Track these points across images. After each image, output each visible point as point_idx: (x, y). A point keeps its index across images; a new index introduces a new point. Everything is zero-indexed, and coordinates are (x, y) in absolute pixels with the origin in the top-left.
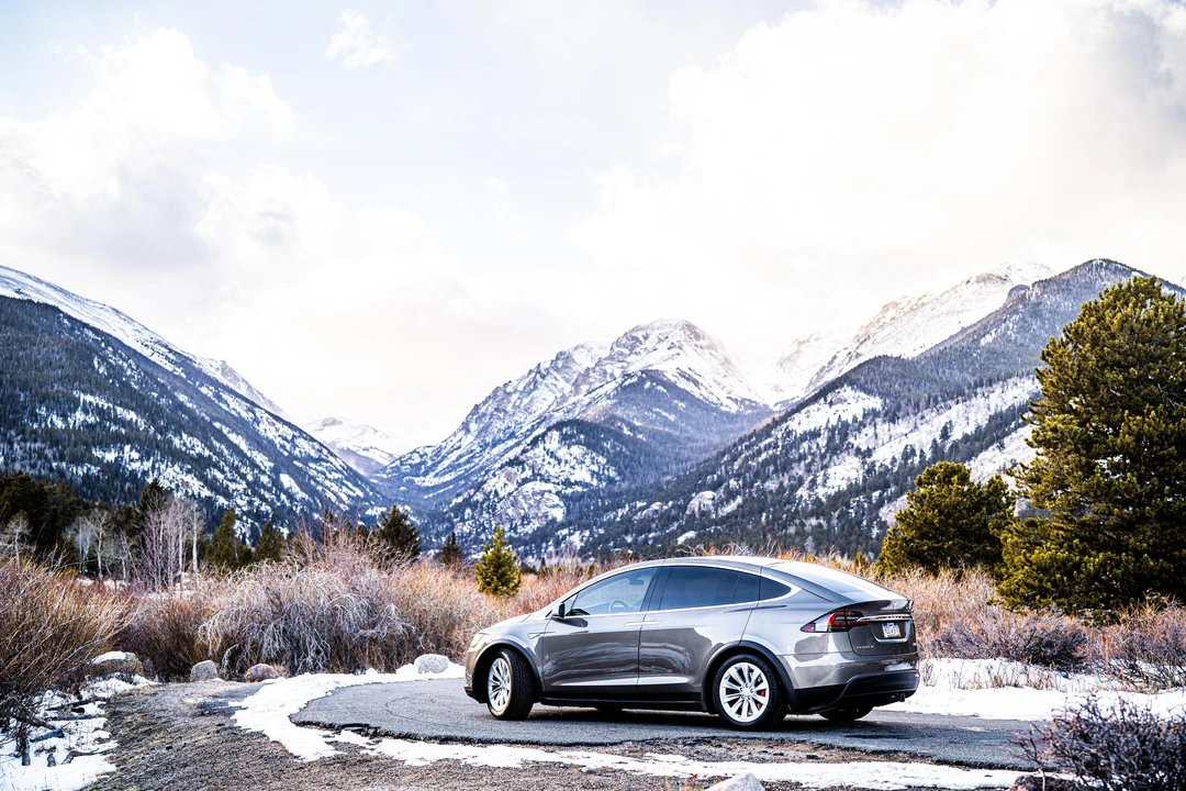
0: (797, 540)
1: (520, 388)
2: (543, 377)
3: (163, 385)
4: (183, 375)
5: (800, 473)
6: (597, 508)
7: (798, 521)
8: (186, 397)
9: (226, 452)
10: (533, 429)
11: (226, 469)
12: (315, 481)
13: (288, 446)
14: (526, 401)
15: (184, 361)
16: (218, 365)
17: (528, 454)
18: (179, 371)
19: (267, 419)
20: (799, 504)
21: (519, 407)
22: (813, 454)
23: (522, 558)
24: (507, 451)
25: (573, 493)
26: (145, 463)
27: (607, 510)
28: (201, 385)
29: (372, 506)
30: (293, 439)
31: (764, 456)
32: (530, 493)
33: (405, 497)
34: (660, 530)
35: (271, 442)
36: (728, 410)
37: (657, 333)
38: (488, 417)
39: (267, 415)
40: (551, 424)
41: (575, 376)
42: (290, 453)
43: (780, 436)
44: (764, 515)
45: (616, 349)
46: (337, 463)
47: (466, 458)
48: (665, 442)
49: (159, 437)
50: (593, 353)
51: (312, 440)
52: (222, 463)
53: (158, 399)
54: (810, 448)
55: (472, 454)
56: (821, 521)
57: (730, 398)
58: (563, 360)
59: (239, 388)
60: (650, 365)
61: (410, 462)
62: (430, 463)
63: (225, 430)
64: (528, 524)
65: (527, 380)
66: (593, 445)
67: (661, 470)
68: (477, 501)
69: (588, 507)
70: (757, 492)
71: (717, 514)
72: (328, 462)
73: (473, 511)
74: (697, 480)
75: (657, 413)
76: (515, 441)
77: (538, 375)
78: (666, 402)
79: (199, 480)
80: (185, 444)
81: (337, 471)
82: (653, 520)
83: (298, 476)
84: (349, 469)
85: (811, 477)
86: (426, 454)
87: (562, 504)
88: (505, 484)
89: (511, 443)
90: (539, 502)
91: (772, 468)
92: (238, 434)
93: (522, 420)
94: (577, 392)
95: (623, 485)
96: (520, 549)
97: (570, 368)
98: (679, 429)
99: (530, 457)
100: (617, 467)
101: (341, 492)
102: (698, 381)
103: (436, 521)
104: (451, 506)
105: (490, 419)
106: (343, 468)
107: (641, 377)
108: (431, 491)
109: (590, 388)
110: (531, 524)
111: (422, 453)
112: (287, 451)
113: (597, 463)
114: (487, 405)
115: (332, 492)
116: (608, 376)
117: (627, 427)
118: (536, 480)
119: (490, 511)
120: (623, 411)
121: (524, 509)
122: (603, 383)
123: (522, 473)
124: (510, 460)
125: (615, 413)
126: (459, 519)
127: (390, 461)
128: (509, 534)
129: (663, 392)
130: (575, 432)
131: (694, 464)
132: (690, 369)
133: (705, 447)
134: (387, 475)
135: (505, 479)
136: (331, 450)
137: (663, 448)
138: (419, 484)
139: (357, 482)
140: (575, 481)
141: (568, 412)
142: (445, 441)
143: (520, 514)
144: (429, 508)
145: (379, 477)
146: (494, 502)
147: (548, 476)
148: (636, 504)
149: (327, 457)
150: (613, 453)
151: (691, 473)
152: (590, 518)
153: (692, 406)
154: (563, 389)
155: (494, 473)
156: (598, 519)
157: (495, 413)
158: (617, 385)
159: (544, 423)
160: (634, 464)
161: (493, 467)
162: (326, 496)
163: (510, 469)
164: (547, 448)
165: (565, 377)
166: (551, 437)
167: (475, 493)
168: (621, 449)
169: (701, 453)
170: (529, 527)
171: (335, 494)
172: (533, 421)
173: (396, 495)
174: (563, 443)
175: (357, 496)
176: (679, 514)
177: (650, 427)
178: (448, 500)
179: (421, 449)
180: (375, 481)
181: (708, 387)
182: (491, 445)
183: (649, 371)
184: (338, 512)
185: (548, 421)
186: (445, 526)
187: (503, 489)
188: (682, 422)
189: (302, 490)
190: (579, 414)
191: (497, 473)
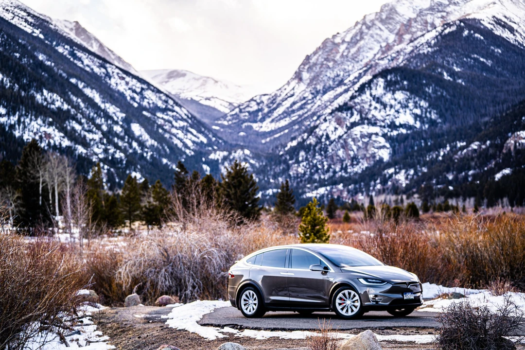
1: (348, 39)
2: (369, 28)
3: (24, 46)
4: (41, 36)
6: (420, 148)
8: (45, 57)
9: (82, 105)
10: (360, 76)
11: (83, 121)
12: (163, 129)
13: (137, 98)
14: (353, 50)
15: (41, 23)
16: (73, 26)
17: (356, 100)
18: (37, 32)
19: (118, 74)
21: (347, 56)
23: (352, 196)
24: (336, 97)
25: (398, 135)
26: (12, 118)
27: (429, 150)
28: (58, 45)
29: (215, 151)
30: (141, 91)
32: (358, 136)
33: (244, 142)
34: (479, 168)
35: (122, 95)
38: (318, 67)
39: (117, 71)
40: (377, 71)
41: (398, 27)
42: (139, 104)
46: (183, 112)
47: (299, 104)
48: (483, 86)
49: (23, 94)
50: (415, 4)
51: (159, 91)
52: (79, 116)
53: (20, 59)
58: (387, 16)
59: (92, 46)
60: (469, 15)
61: (248, 109)
62: (266, 110)
63: (81, 85)
64: (357, 164)
65: (354, 32)
66: (415, 91)
67: (480, 111)
68: (310, 144)
69: (413, 148)
72: (173, 111)
73: (307, 153)
74: (513, 121)
75: (476, 60)
76: (344, 88)
77: (365, 27)
78: (483, 48)
79: (60, 131)
80: (46, 99)
81: (182, 119)
82: (472, 159)
83: (149, 125)
84: (193, 117)
86: (262, 102)
87: (388, 145)
88: (336, 129)
89: (340, 90)
90: (367, 144)
92: (92, 88)
93: (350, 68)
94: (401, 41)
95: (444, 126)
96: (350, 187)
97: (393, 19)
98: (496, 73)
99: (358, 103)
100: (439, 110)
101: (187, 138)
102: (513, 28)
103: (273, 163)
104: (286, 149)
105: (320, 68)
106: (188, 116)
107: (460, 25)
108: (268, 135)
109: (412, 37)
110: (360, 164)
111: (258, 101)
112: (137, 102)
113: (420, 107)
114: (317, 55)
115: (179, 139)
116: (429, 25)
117: (447, 72)
118: (363, 123)
119: (323, 153)
120: (443, 58)
121: (353, 150)
122: (424, 32)
123: (350, 117)
124: (339, 106)
125: (435, 60)
126: (294, 161)
127: (229, 109)
128: (340, 173)
129: (480, 39)
130: (399, 79)
131: (510, 105)
132: (505, 17)
133: (520, 89)
134: (228, 121)
135: (336, 123)
136: (177, 100)
137: (481, 91)
138: (257, 129)
139: (201, 129)
140: (400, 124)
141: (392, 60)
142: (280, 89)
143: (350, 155)
144: (267, 152)
145: (220, 124)
146: (325, 144)
147: (375, 120)
148: (456, 144)
149: (173, 107)
150: (435, 97)
151: (507, 114)
152: (414, 157)
153: (508, 51)
154: (387, 38)
155: (325, 118)
156: (421, 159)
157: (325, 62)
158: (437, 34)
159: (370, 71)
160: (454, 107)
161: (324, 113)
162: (173, 143)
163: (340, 114)
164: (373, 94)
165: (388, 27)
166: (377, 84)
167: (308, 137)
168: (442, 93)
169: (516, 96)
170: (358, 167)
171: (181, 140)
172: (360, 69)
173: (236, 140)
174: (388, 89)
175: (201, 141)
176: (496, 152)
177: (468, 72)
178: (283, 143)
179: (258, 97)
180: (217, 128)
181: (522, 33)
182: (321, 92)
183: (467, 20)
184: (184, 156)
185: (374, 69)
186: (281, 168)
187: (334, 133)
188: (498, 67)
189: (152, 137)
190: (402, 62)
191: (327, 118)
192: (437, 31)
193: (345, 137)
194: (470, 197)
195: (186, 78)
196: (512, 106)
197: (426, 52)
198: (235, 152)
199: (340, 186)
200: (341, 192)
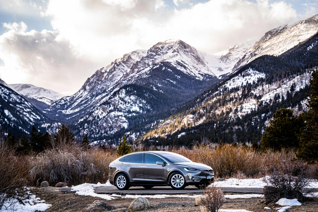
0: (230, 135)
1: (108, 71)
2: (118, 65)
5: (231, 106)
6: (142, 123)
7: (230, 127)
10: (114, 88)
12: (19, 112)
13: (7, 97)
14: (110, 76)
17: (112, 100)
20: (230, 120)
21: (107, 79)
22: (236, 98)
23: (110, 145)
24: (102, 98)
25: (132, 116)
27: (146, 123)
29: (44, 123)
30: (9, 94)
31: (215, 99)
32: (113, 117)
33: (58, 119)
34: (170, 132)
36: (199, 79)
37: (167, 45)
40: (122, 86)
41: (132, 65)
43: (221, 90)
44: (215, 124)
45: (150, 53)
46: (29, 104)
47: (84, 101)
48: (172, 94)
50: (140, 54)
51: (18, 94)
54: (235, 96)
55: (87, 100)
56: (240, 127)
57: (199, 74)
58: (127, 59)
60: (165, 60)
61: (60, 103)
62: (69, 104)
64: (112, 130)
65: (111, 67)
66: (140, 95)
67: (170, 105)
68: (90, 120)
69: (139, 122)
70: (212, 115)
71: (195, 124)
72: (24, 104)
73: (88, 124)
74: (186, 110)
75: (168, 81)
76: (106, 94)
77: (116, 65)
78: (172, 76)
81: (29, 108)
82: (167, 128)
83: (13, 110)
84: (34, 107)
85: (235, 108)
86: (67, 100)
87: (127, 121)
88: (102, 113)
89: (104, 95)
90: (117, 120)
91: (218, 104)
93: (109, 84)
94: (133, 72)
95: (154, 112)
96: (109, 141)
97: (130, 61)
98: (178, 87)
99: (113, 101)
100: (151, 105)
101: (31, 117)
102: (186, 66)
103: (72, 129)
104: (78, 122)
105: (95, 84)
106: (31, 107)
107: (161, 65)
108: (69, 116)
109: (138, 70)
110: (114, 130)
111: (65, 99)
112: (7, 100)
113: (142, 103)
114: (93, 78)
115: (27, 117)
116: (146, 65)
117: (155, 87)
118: (115, 111)
119: (96, 124)
120: (153, 80)
121: (110, 123)
122: (144, 68)
123: (109, 108)
124: (104, 102)
125: (149, 81)
126: (82, 128)
127: (51, 103)
128: (104, 134)
129: (170, 71)
130: (132, 89)
131: (184, 102)
132: (182, 61)
133: (189, 95)
134: (50, 109)
135: (102, 110)
136: (26, 99)
137: (171, 96)
138: (64, 113)
139: (38, 113)
140: (133, 111)
141: (129, 81)
142: (75, 94)
143: (109, 126)
144: (69, 124)
145: (47, 110)
146: (97, 120)
147: (121, 109)
148: (159, 121)
149: (24, 102)
150: (149, 98)
151: (183, 107)
152: (140, 127)
153: (183, 77)
154: (126, 71)
155: (97, 108)
156: (143, 128)
157: (97, 82)
158: (150, 69)
159: (118, 86)
160: (158, 103)
161: (97, 105)
162: (24, 119)
163: (104, 106)
164: (120, 97)
165: (127, 65)
166: (122, 92)
167: (89, 117)
168: (153, 97)
169: (187, 98)
170: (113, 131)
171: (28, 118)
172: (114, 85)
173: (54, 118)
174: (127, 94)
175: (38, 118)
176: (178, 125)
177: (165, 87)
178: (77, 120)
179: (65, 98)
180: (45, 112)
181: (190, 69)
182: (95, 95)
183: (164, 62)
184: (29, 126)
185: (120, 85)
186: (76, 131)
187: (101, 115)
188: (179, 85)
189: (14, 116)
190: (134, 82)
191: (98, 108)
192: (150, 67)
193: (106, 117)
194: (166, 145)
195: (30, 88)
196: (186, 103)
197: (145, 77)
198: (54, 124)
199: (104, 141)
200: (105, 143)
